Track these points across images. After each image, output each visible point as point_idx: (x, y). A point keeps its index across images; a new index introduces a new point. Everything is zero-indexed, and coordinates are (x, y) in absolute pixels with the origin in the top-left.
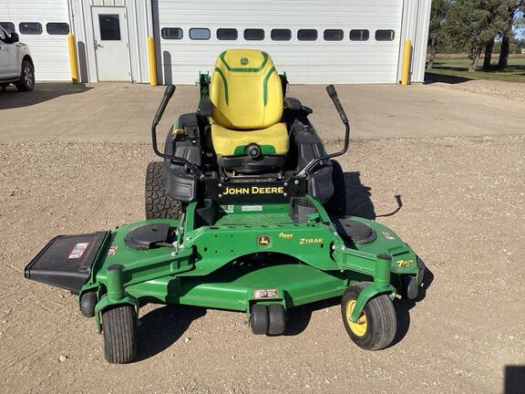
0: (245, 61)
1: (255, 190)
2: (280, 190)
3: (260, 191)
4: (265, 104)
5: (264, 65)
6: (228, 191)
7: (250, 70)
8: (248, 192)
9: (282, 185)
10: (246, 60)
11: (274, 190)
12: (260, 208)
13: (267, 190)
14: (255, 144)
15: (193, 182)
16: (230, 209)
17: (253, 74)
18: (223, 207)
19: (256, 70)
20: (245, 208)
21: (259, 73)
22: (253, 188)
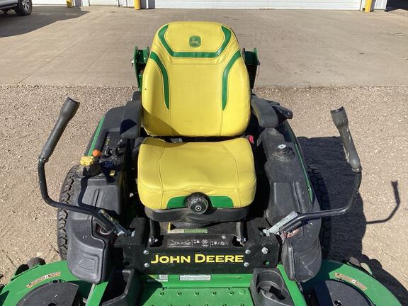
0: (195, 41)
1: (200, 258)
2: (238, 259)
3: (209, 259)
4: (224, 106)
5: (224, 47)
6: (158, 259)
7: (203, 55)
8: (188, 260)
10: (198, 39)
11: (229, 258)
12: (208, 277)
13: (218, 259)
14: (201, 195)
15: (100, 251)
16: (163, 278)
17: (206, 60)
19: (212, 55)
20: (184, 277)
21: (215, 60)
22: (197, 256)
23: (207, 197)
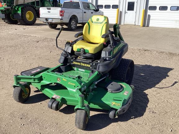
1: (82, 64)
2: (89, 66)
3: (83, 65)
4: (101, 35)
5: (104, 21)
6: (74, 63)
8: (80, 64)
9: (90, 64)
11: (87, 65)
12: (84, 70)
13: (85, 65)
14: (83, 48)
16: (75, 69)
18: (73, 67)
19: (101, 23)
20: (79, 69)
22: (81, 63)
23: (84, 49)
